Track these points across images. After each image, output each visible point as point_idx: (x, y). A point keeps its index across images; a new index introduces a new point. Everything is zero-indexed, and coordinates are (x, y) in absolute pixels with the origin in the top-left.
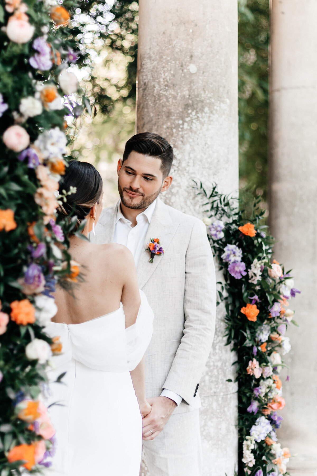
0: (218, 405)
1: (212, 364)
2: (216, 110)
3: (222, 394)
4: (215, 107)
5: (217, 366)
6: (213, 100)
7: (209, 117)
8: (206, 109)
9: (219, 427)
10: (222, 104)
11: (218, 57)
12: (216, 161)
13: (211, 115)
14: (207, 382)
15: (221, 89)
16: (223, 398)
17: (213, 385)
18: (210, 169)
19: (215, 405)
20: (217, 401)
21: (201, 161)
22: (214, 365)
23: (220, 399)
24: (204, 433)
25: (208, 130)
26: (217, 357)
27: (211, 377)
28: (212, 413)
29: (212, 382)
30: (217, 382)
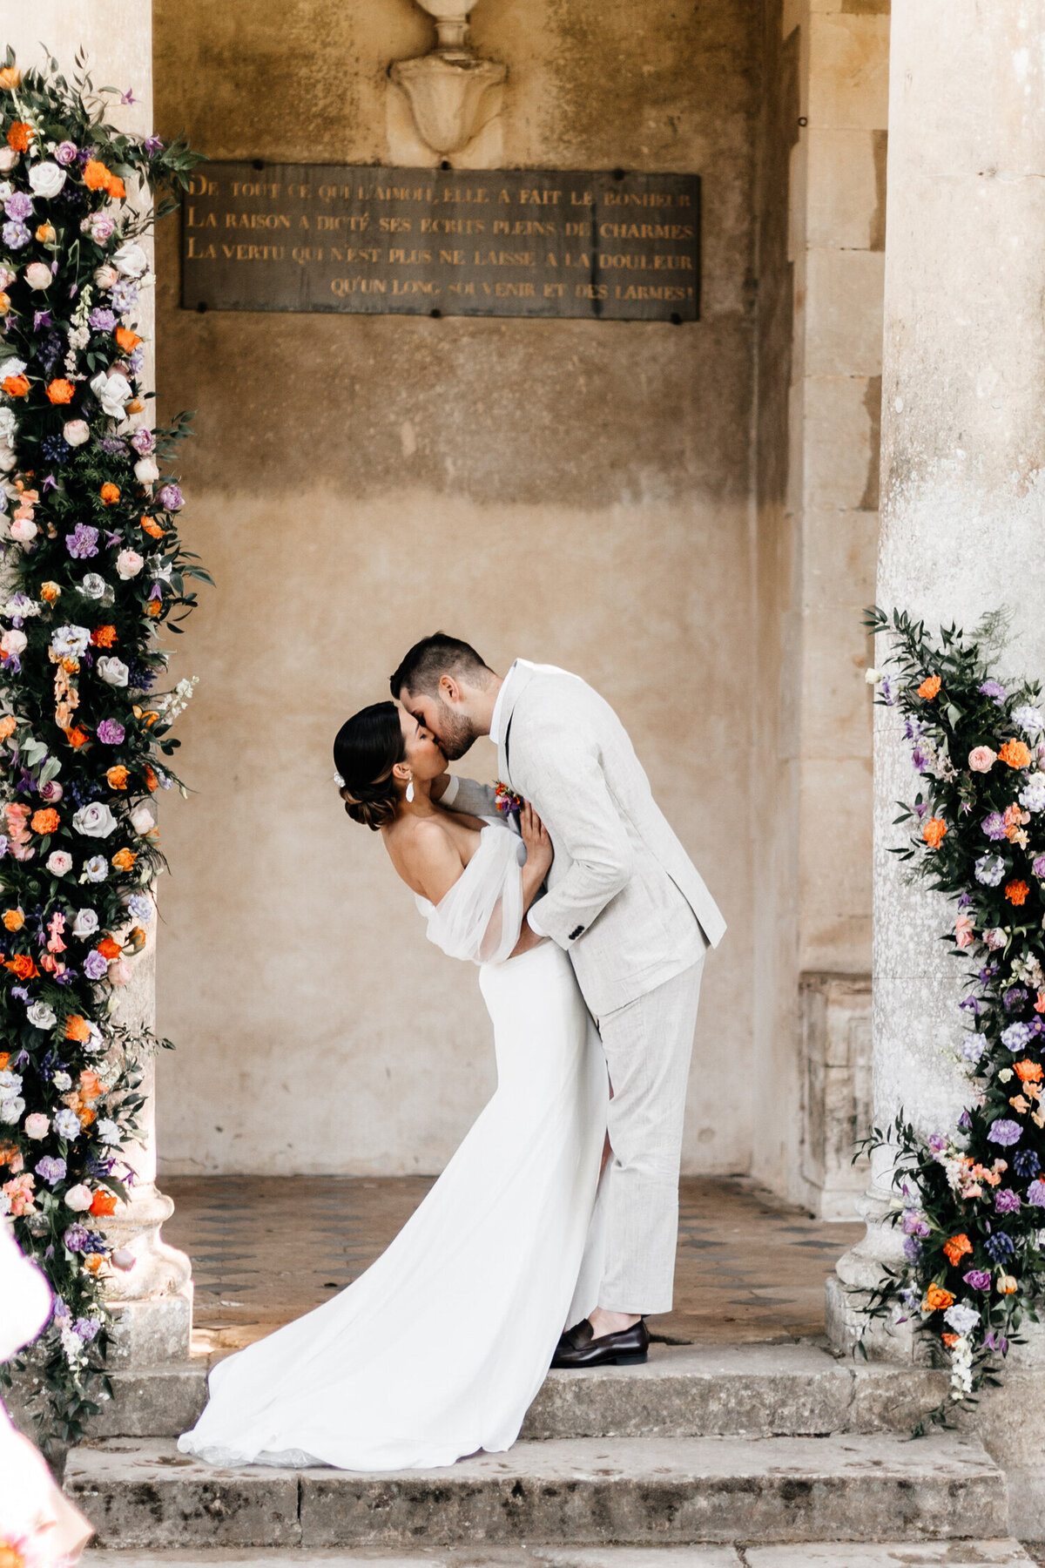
0: (932, 993)
1: (919, 922)
2: (932, 474)
3: (939, 975)
4: (930, 469)
5: (929, 927)
6: (925, 457)
7: (919, 487)
8: (914, 475)
9: (934, 1032)
10: (943, 460)
11: (935, 377)
12: (930, 564)
13: (922, 483)
14: (912, 953)
15: (942, 434)
16: (941, 983)
17: (921, 960)
18: (918, 579)
19: (925, 993)
20: (930, 986)
21: (905, 567)
22: (923, 925)
23: (935, 984)
24: (907, 1040)
25: (915, 511)
26: (929, 912)
27: (918, 944)
28: (921, 1006)
29: (920, 953)
30: (930, 955)
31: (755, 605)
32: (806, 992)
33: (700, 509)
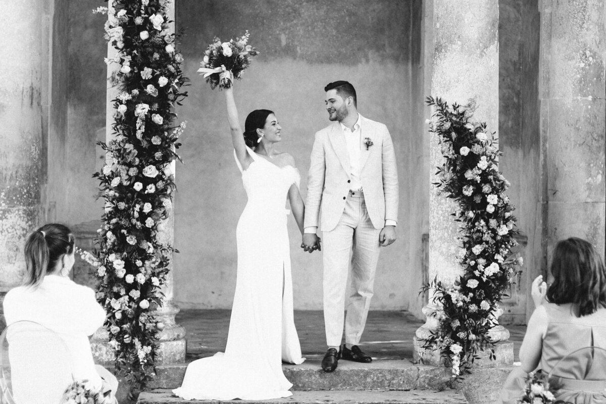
0: (449, 234)
1: (444, 209)
3: (451, 228)
4: (448, 48)
5: (448, 211)
7: (445, 55)
9: (449, 248)
10: (453, 45)
11: (450, 16)
13: (446, 53)
14: (442, 220)
15: (453, 36)
16: (452, 231)
17: (445, 223)
18: (444, 87)
19: (446, 234)
20: (448, 232)
21: (440, 83)
22: (446, 210)
23: (450, 231)
24: (440, 251)
26: (447, 205)
27: (444, 217)
28: (444, 239)
29: (444, 220)
30: (448, 221)
31: (411, 101)
32: (424, 242)
33: (390, 65)
